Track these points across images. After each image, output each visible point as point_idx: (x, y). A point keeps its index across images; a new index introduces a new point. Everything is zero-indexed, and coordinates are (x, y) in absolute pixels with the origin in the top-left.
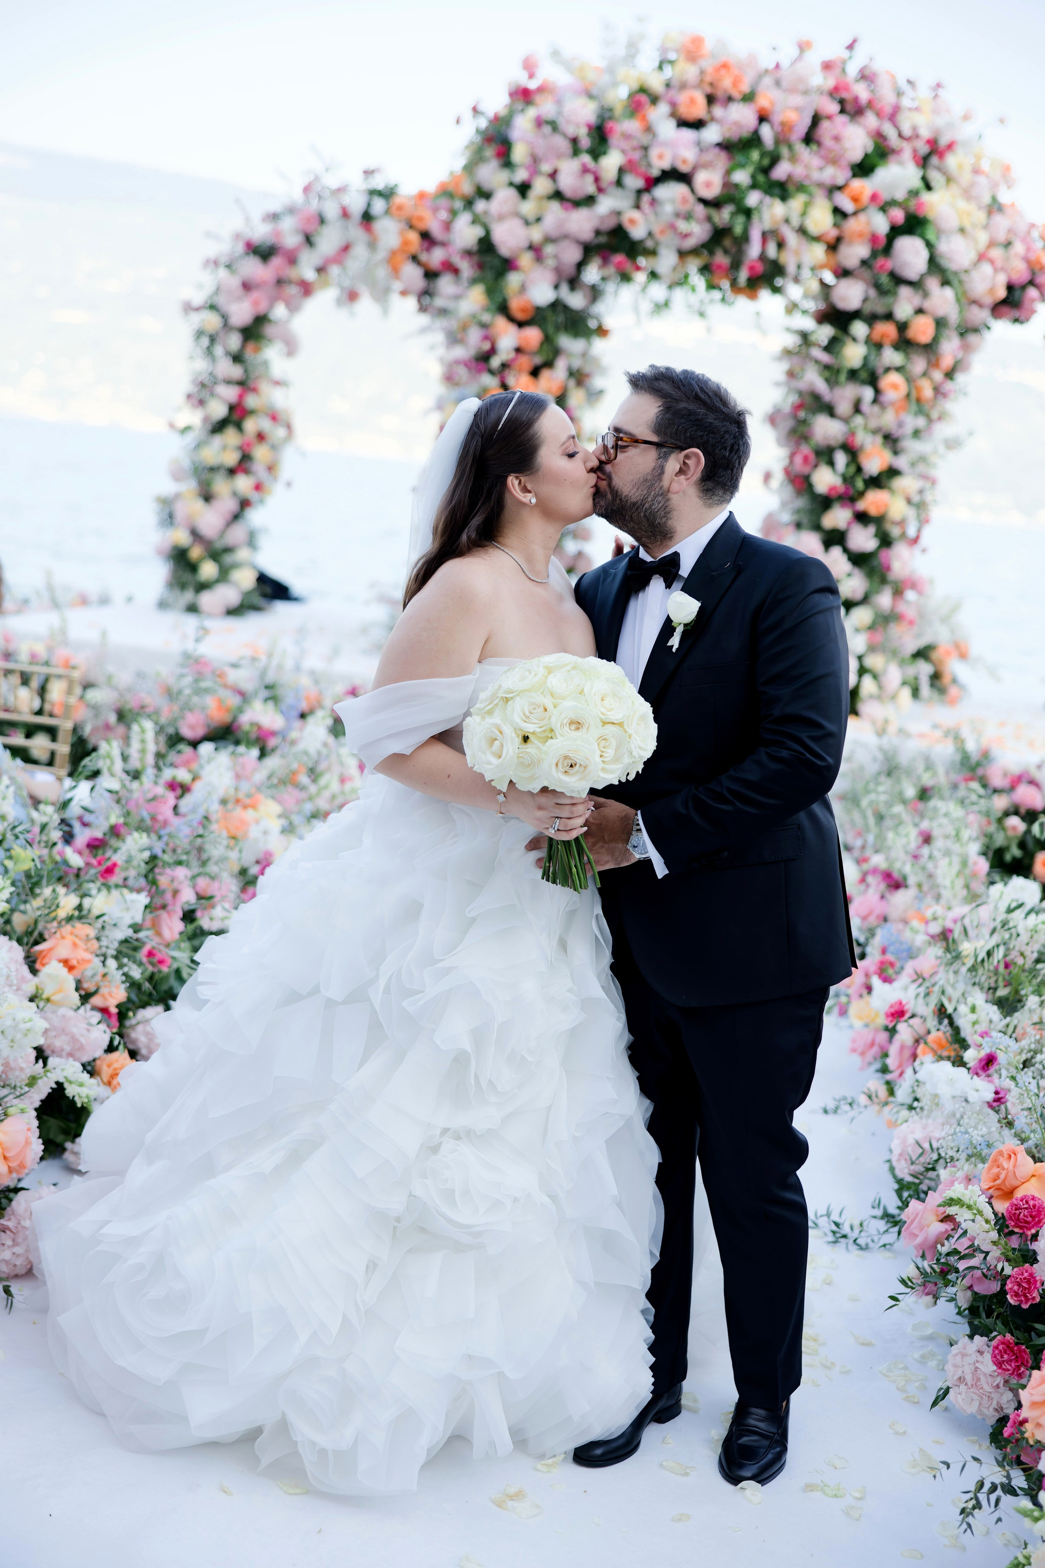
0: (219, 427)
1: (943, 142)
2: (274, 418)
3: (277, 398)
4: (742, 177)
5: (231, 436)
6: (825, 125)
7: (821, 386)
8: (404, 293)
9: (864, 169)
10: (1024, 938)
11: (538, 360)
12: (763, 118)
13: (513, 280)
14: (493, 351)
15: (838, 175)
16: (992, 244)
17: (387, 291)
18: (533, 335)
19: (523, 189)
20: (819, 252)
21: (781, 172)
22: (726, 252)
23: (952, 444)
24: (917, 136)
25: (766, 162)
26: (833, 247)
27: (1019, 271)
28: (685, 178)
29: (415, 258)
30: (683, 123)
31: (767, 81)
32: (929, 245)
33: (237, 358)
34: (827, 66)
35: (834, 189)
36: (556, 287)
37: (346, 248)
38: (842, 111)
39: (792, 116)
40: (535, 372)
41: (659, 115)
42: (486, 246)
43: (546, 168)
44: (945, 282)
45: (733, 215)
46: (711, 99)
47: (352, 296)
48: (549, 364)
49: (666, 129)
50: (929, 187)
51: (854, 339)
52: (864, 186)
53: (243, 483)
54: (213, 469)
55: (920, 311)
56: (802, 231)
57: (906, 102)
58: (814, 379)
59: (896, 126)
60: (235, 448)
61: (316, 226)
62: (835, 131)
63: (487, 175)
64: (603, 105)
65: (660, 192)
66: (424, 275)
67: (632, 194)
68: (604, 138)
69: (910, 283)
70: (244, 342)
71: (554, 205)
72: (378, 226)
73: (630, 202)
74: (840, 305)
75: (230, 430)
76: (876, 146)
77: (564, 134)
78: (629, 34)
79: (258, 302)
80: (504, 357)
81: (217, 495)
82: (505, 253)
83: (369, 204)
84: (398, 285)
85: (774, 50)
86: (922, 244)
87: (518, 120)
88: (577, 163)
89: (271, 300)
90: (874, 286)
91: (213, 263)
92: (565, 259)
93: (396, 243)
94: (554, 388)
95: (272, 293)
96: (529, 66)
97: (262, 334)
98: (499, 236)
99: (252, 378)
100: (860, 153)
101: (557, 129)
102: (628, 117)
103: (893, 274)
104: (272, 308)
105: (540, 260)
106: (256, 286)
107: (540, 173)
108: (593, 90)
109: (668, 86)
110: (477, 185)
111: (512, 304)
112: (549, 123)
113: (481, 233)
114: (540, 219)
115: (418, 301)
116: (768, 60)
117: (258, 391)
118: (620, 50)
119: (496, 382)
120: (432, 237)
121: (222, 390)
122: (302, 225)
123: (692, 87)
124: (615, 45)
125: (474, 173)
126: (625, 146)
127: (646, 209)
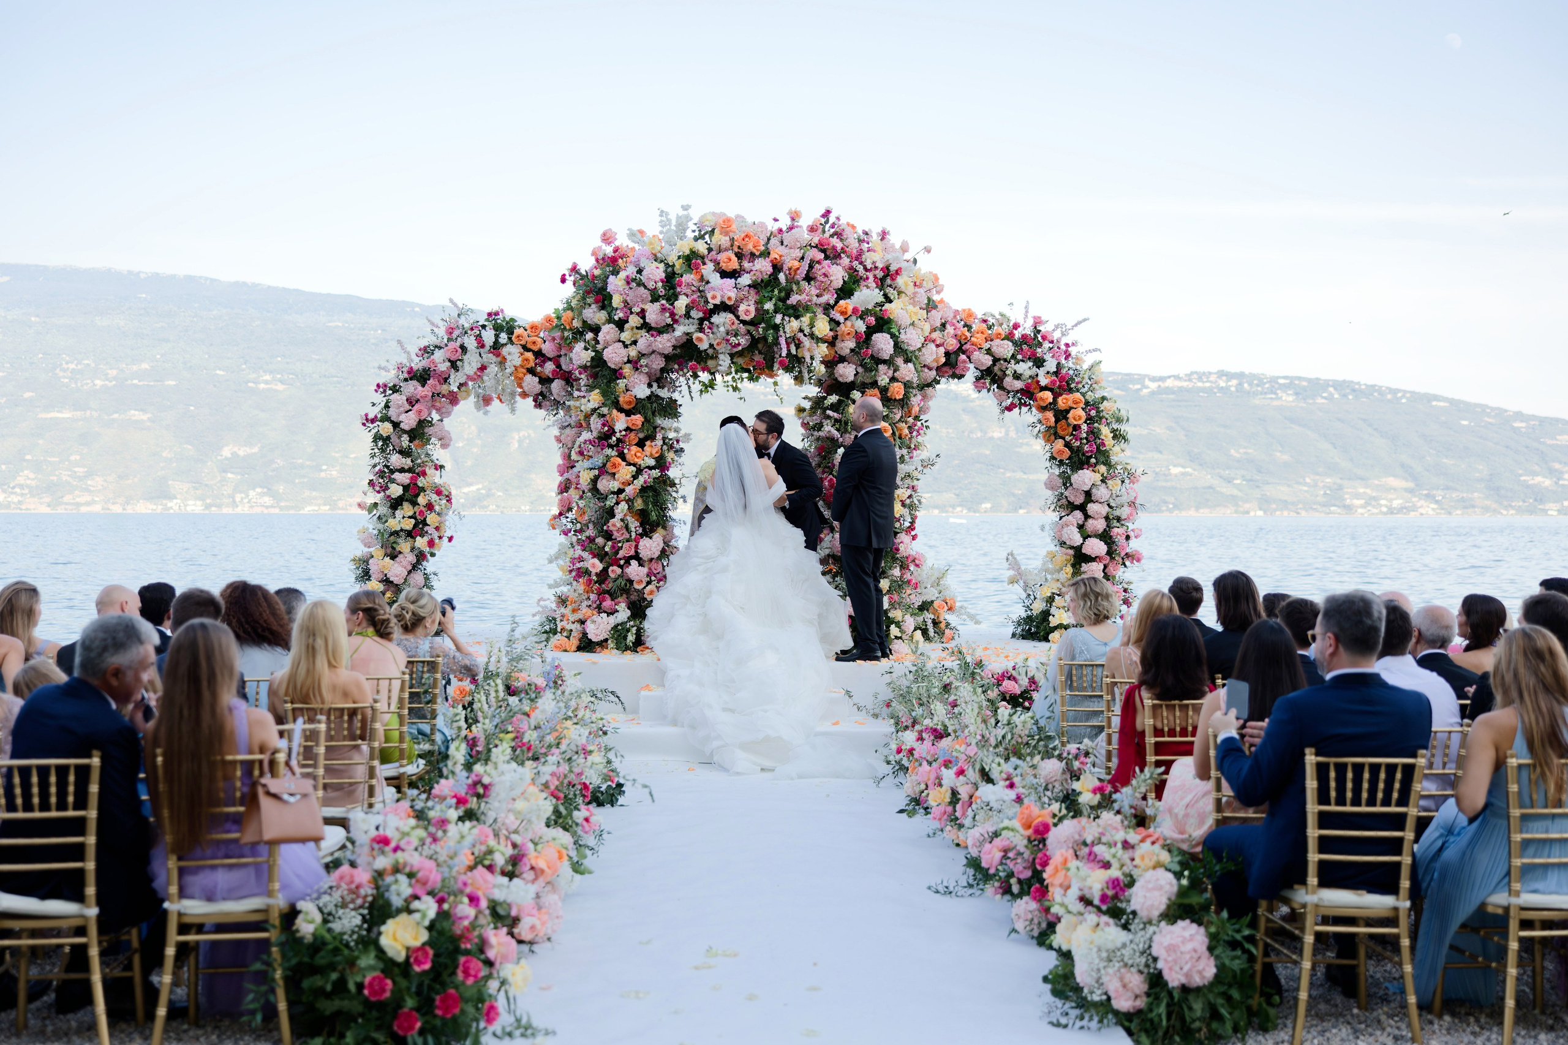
0: (395, 504)
1: (893, 268)
2: (439, 493)
3: (434, 477)
4: (769, 306)
5: (407, 509)
6: (817, 266)
7: (836, 434)
8: (524, 395)
9: (845, 292)
10: (1020, 727)
11: (641, 435)
12: (777, 267)
13: (622, 383)
14: (612, 432)
15: (829, 298)
16: (934, 330)
17: (513, 394)
18: (638, 419)
19: (621, 325)
20: (823, 349)
21: (794, 299)
22: (760, 353)
23: (927, 464)
24: (876, 268)
25: (783, 294)
26: (832, 342)
27: (953, 344)
28: (732, 309)
29: (532, 371)
30: (724, 274)
31: (774, 241)
32: (893, 336)
33: (405, 453)
34: (812, 229)
35: (827, 308)
36: (650, 386)
37: (483, 368)
38: (827, 258)
39: (796, 264)
40: (641, 444)
41: (708, 270)
42: (598, 361)
43: (636, 309)
44: (907, 361)
45: (765, 329)
46: (740, 256)
47: (487, 400)
48: (652, 437)
49: (715, 279)
50: (889, 300)
52: (847, 304)
53: (421, 542)
54: (396, 533)
55: (893, 379)
56: (812, 336)
57: (865, 246)
58: (828, 429)
59: (861, 263)
60: (410, 517)
61: (458, 355)
62: (823, 271)
63: (591, 315)
64: (667, 265)
65: (715, 319)
66: (540, 382)
67: (696, 322)
68: (673, 287)
69: (884, 362)
70: (410, 441)
71: (643, 332)
72: (504, 351)
73: (695, 327)
74: (840, 379)
75: (406, 505)
76: (850, 276)
77: (645, 287)
78: (678, 217)
79: (420, 412)
80: (618, 435)
81: (400, 553)
82: (613, 366)
83: (497, 336)
84: (520, 390)
85: (776, 220)
86: (888, 336)
87: (612, 278)
88: (657, 305)
89: (429, 409)
90: (861, 365)
91: (382, 388)
92: (654, 366)
93: (518, 361)
94: (654, 452)
95: (430, 404)
96: (607, 238)
97: (423, 434)
98: (607, 355)
99: (419, 465)
100: (841, 282)
101: (640, 284)
102: (686, 272)
103: (872, 357)
104: (430, 414)
105: (637, 369)
106: (417, 401)
107: (632, 313)
108: (659, 255)
109: (710, 250)
110: (584, 322)
111: (621, 399)
112: (634, 280)
113: (593, 354)
114: (635, 343)
115: (535, 400)
116: (773, 227)
117: (424, 474)
118: (673, 228)
119: (614, 453)
120: (543, 355)
121: (397, 476)
122: (448, 355)
123: (726, 250)
124: (670, 225)
125: (580, 314)
126: (689, 291)
127: (707, 330)
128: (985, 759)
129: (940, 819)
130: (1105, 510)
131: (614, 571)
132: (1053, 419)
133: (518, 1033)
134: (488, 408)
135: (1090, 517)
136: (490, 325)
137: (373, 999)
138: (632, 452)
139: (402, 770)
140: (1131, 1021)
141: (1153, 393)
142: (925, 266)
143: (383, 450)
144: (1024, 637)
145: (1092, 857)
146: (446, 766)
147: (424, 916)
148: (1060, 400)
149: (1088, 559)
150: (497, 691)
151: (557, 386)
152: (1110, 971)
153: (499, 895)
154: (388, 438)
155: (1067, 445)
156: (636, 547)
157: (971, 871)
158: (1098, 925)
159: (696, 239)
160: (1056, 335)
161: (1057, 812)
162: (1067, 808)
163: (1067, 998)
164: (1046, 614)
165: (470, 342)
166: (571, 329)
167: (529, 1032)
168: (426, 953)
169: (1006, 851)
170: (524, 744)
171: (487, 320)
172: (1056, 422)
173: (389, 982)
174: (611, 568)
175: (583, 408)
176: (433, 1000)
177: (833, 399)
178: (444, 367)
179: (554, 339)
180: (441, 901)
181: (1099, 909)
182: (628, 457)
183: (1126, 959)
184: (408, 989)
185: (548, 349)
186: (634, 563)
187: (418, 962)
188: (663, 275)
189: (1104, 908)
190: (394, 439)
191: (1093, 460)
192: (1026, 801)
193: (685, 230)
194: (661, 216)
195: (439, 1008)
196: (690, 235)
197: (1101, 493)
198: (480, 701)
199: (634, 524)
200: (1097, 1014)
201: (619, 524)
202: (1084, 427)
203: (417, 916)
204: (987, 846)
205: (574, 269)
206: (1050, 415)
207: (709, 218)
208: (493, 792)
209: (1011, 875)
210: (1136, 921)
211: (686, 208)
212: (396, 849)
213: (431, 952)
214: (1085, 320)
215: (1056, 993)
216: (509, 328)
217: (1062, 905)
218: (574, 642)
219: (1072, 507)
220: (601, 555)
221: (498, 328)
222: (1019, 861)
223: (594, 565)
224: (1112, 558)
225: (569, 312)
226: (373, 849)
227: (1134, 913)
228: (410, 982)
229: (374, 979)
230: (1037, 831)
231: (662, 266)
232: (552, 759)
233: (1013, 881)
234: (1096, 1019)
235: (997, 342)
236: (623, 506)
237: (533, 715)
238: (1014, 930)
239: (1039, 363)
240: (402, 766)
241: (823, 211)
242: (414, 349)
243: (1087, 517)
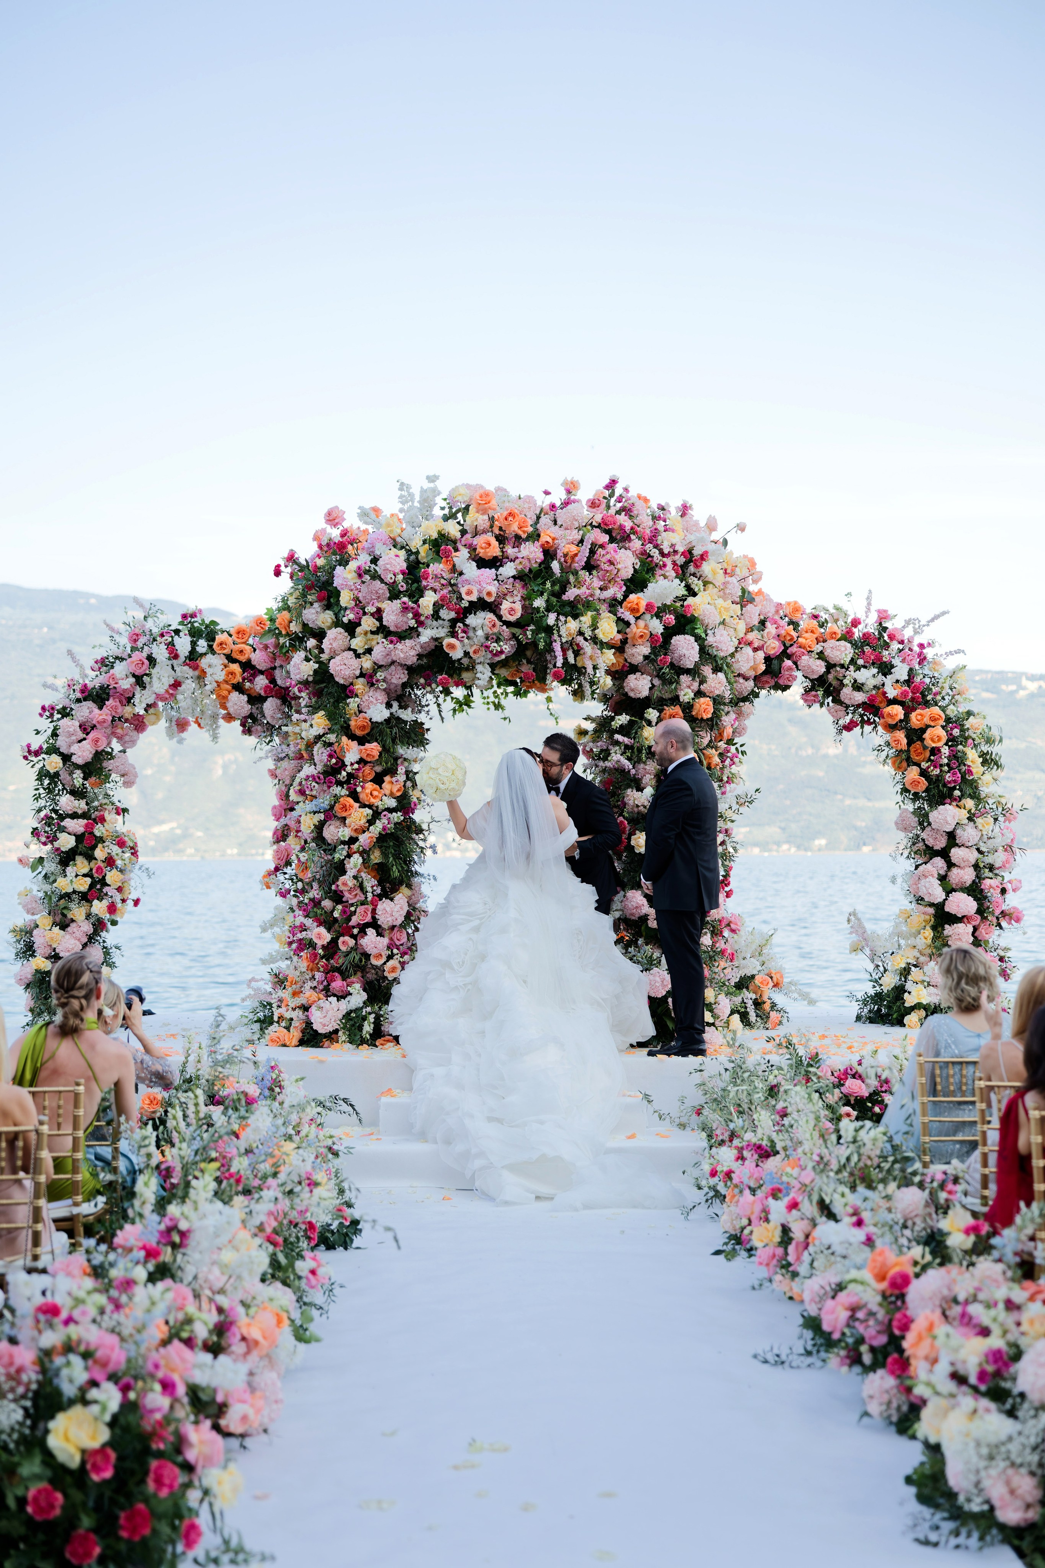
0: (66, 859)
1: (697, 552)
2: (121, 844)
3: (115, 824)
5: (81, 865)
6: (600, 551)
7: (627, 764)
8: (229, 718)
9: (636, 583)
10: (869, 1145)
11: (379, 769)
12: (549, 553)
13: (353, 703)
14: (342, 765)
15: (616, 591)
16: (750, 629)
17: (214, 717)
18: (374, 748)
19: (351, 628)
20: (610, 656)
21: (571, 594)
22: (529, 662)
23: (744, 801)
24: (676, 552)
25: (557, 588)
26: (620, 648)
27: (774, 647)
28: (492, 607)
29: (238, 688)
30: (482, 563)
31: (545, 520)
32: (698, 638)
33: (78, 793)
34: (593, 504)
35: (614, 605)
36: (389, 705)
37: (176, 685)
38: (612, 540)
39: (574, 549)
40: (378, 780)
41: (461, 557)
42: (323, 675)
43: (371, 609)
44: (717, 669)
45: (536, 633)
46: (501, 539)
47: (182, 725)
48: (393, 772)
49: (470, 569)
50: (693, 593)
51: (649, 723)
52: (638, 599)
53: (99, 907)
54: (67, 896)
55: (699, 694)
56: (595, 640)
57: (661, 525)
58: (617, 757)
59: (656, 546)
60: (85, 875)
61: (145, 668)
62: (608, 557)
63: (314, 617)
64: (409, 552)
65: (471, 620)
66: (249, 702)
67: (447, 624)
68: (417, 580)
69: (688, 671)
70: (85, 778)
71: (379, 638)
72: (204, 663)
73: (446, 630)
74: (632, 694)
75: (80, 860)
76: (643, 563)
77: (382, 581)
78: (423, 491)
79: (96, 741)
80: (349, 769)
81: (73, 921)
82: (342, 682)
83: (194, 644)
84: (224, 712)
85: (547, 493)
86: (692, 639)
87: (339, 570)
88: (397, 604)
89: (108, 737)
90: (658, 676)
91: (48, 711)
92: (394, 681)
93: (221, 676)
94: (395, 790)
95: (109, 731)
96: (332, 518)
97: (101, 769)
98: (334, 667)
99: (96, 809)
100: (631, 571)
101: (375, 576)
102: (433, 560)
103: (672, 665)
104: (109, 744)
105: (372, 685)
106: (93, 727)
107: (365, 614)
108: (399, 539)
109: (463, 532)
110: (305, 625)
111: (352, 723)
112: (367, 572)
113: (316, 666)
114: (369, 651)
115: (243, 725)
116: (544, 502)
117: (102, 820)
118: (417, 504)
119: (344, 792)
120: (253, 667)
121: (68, 823)
122: (132, 669)
123: (484, 532)
124: (412, 501)
125: (299, 615)
126: (437, 585)
127: (461, 635)
128: (825, 1188)
129: (768, 1265)
130: (973, 856)
131: (346, 943)
132: (905, 741)
133: (225, 1558)
134: (184, 735)
135: (954, 865)
136: (184, 630)
137: (38, 1518)
138: (367, 790)
139: (75, 1210)
140: (1021, 1538)
141: (1032, 696)
142: (738, 547)
143: (49, 791)
144: (872, 1021)
145: (966, 1320)
146: (132, 1206)
147: (104, 1409)
148: (913, 716)
149: (953, 919)
150: (196, 1105)
151: (270, 706)
152: (993, 1472)
153: (200, 1378)
154: (57, 774)
155: (924, 773)
156: (374, 911)
157: (809, 1334)
158: (975, 1411)
159: (446, 518)
160: (908, 633)
161: (919, 1259)
162: (932, 1253)
163: (937, 1506)
164: (899, 991)
165: (160, 652)
166: (288, 634)
167: (241, 1557)
168: (107, 1458)
169: (854, 1309)
170: (231, 1175)
171: (181, 623)
172: (909, 744)
173: (59, 1496)
174: (341, 939)
175: (304, 735)
176: (117, 1518)
177: (623, 719)
178: (126, 684)
179: (266, 647)
180: (125, 1389)
181: (975, 1389)
182: (362, 796)
183: (1013, 1456)
184: (84, 1504)
185: (259, 659)
186: (371, 932)
187: (97, 1469)
188: (404, 566)
189: (983, 1388)
190: (64, 775)
191: (957, 793)
192: (879, 1243)
193: (431, 507)
194: (401, 489)
195: (123, 1528)
196: (438, 513)
197: (968, 834)
198: (174, 1118)
199: (370, 883)
200: (978, 1527)
201: (351, 883)
202: (945, 750)
203: (95, 1409)
204: (830, 1303)
205: (291, 558)
206: (901, 735)
207: (462, 491)
208: (192, 1241)
209: (861, 1341)
210: (1026, 1406)
211: (432, 479)
212: (69, 1321)
213: (113, 1455)
214: (944, 613)
215: (922, 1499)
216: (209, 633)
217: (929, 1384)
218: (296, 1034)
219: (930, 853)
220: (328, 922)
221: (195, 634)
222: (871, 1322)
223: (319, 936)
224: (984, 919)
225: (285, 613)
226: (38, 1321)
227: (1022, 1395)
228: (86, 1495)
229: (39, 1492)
230: (893, 1284)
231: (402, 554)
232: (268, 1194)
233: (864, 1349)
234: (976, 1535)
235: (832, 643)
236: (356, 859)
237: (243, 1135)
238: (866, 1414)
239: (886, 669)
240: (76, 1204)
241: (607, 481)
242: (88, 662)
243: (950, 865)
